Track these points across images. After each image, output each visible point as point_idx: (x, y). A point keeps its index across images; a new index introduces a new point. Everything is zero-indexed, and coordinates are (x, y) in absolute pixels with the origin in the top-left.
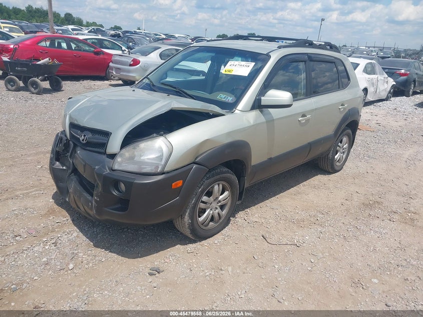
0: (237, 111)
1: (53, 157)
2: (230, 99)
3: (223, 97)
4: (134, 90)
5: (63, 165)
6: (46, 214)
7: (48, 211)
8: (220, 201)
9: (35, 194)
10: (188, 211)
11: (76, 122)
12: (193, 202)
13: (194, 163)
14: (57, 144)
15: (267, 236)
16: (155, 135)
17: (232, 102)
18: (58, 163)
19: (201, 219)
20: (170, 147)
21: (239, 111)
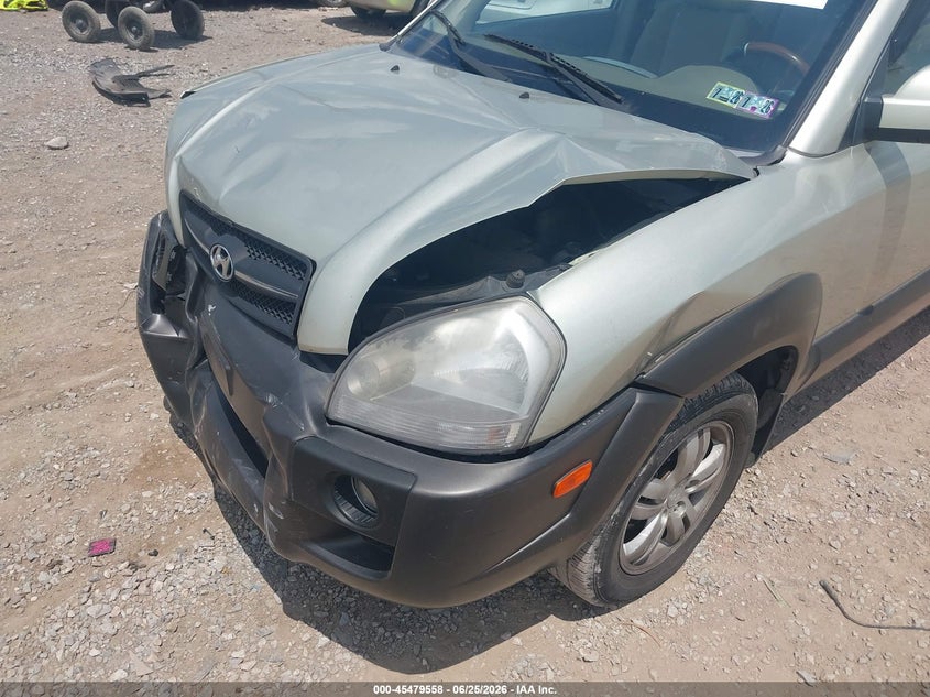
0: (790, 157)
1: (145, 296)
2: (760, 106)
3: (733, 94)
4: (396, 69)
5: (176, 322)
6: (137, 470)
7: (145, 459)
8: (694, 483)
9: (111, 390)
10: (597, 540)
11: (199, 197)
12: (617, 511)
13: (636, 385)
14: (155, 256)
15: (838, 582)
16: (489, 283)
17: (767, 116)
18: (159, 317)
19: (630, 547)
20: (555, 342)
21: (799, 157)
